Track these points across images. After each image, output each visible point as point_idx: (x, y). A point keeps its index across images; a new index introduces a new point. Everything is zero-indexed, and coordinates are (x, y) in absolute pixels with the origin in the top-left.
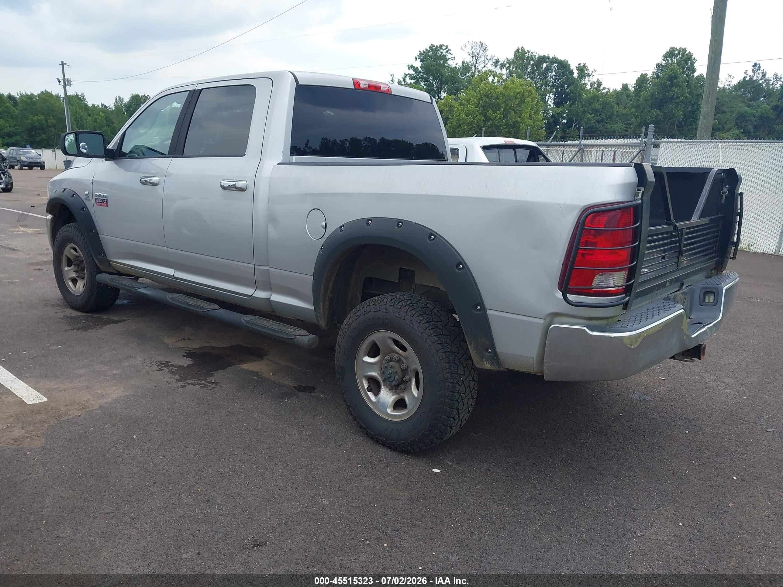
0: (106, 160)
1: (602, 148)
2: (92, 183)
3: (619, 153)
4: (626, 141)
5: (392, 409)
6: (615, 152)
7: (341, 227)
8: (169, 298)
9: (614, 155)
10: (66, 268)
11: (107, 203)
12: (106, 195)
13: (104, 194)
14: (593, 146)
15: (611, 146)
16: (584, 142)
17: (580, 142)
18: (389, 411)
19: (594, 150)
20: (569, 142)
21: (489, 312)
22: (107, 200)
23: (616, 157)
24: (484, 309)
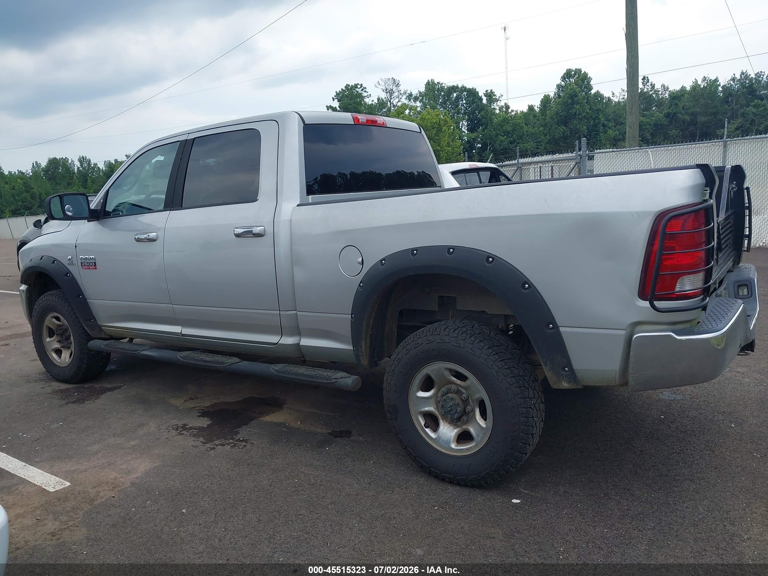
0: (88, 221)
1: (540, 165)
2: (76, 247)
3: (556, 167)
4: (561, 156)
5: (456, 443)
6: (552, 167)
7: (381, 261)
8: (180, 357)
9: (552, 170)
10: (48, 340)
11: (95, 265)
12: (93, 257)
13: (91, 257)
14: (530, 163)
15: (548, 162)
16: (522, 161)
17: (518, 161)
18: (453, 446)
19: (532, 167)
20: (506, 163)
21: (561, 329)
22: (95, 263)
23: (554, 172)
24: (556, 327)
